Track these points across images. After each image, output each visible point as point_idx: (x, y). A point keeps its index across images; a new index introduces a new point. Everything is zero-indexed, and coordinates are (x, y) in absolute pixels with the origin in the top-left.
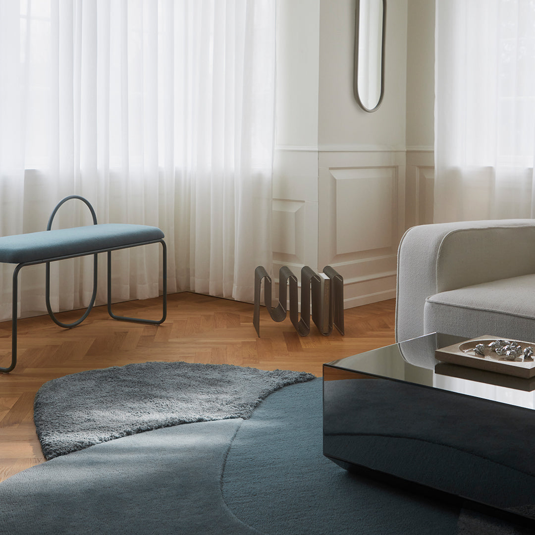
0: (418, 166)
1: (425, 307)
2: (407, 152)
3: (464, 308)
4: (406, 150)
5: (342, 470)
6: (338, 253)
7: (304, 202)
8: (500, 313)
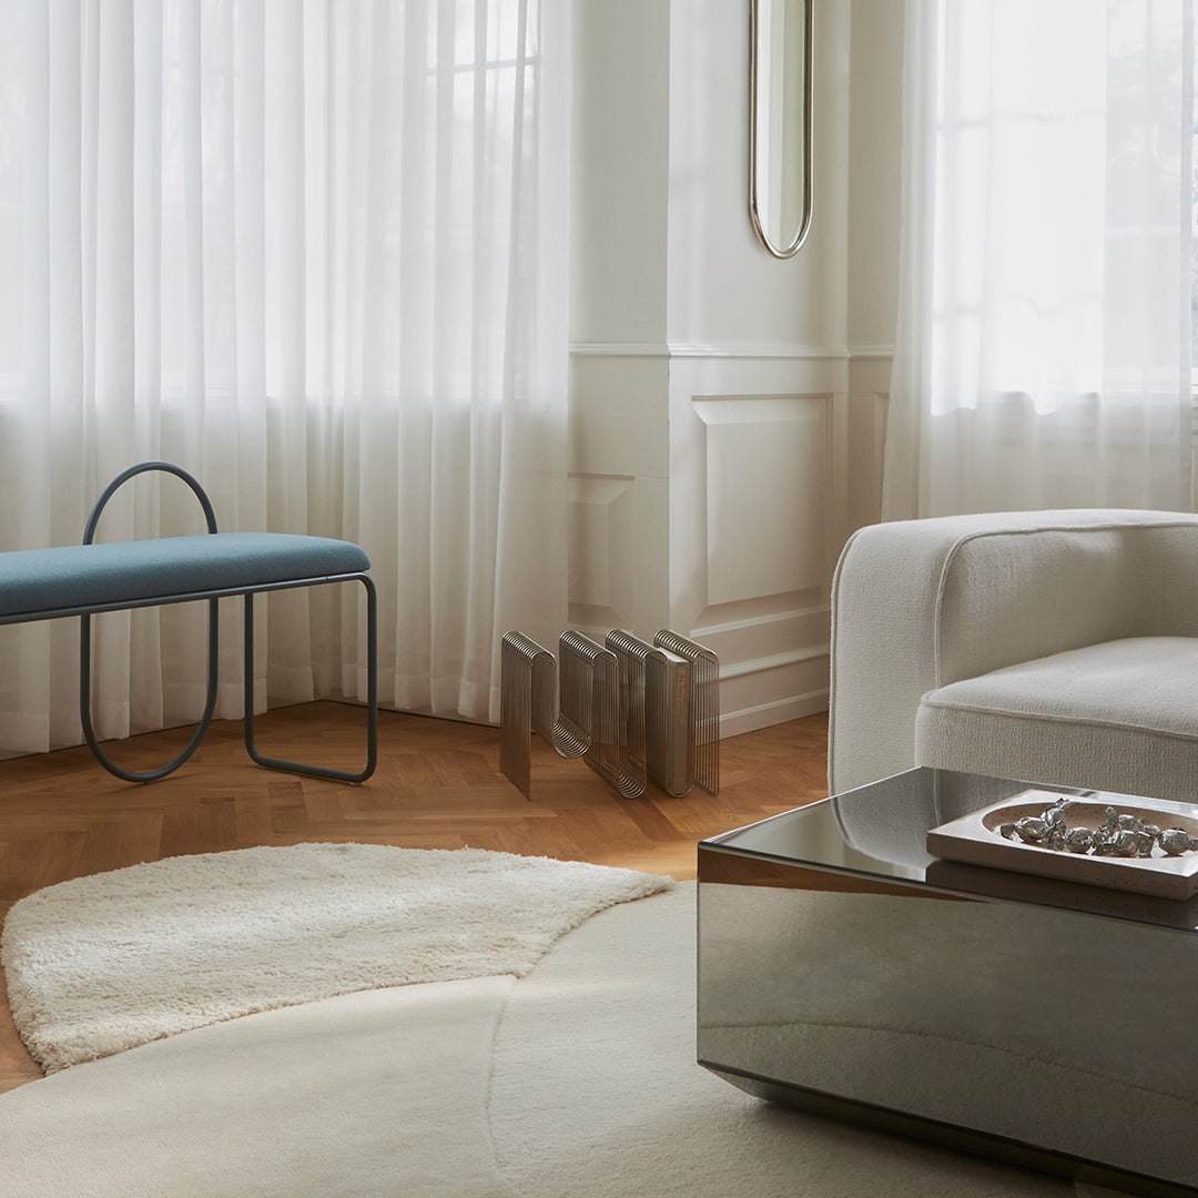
0: (879, 394)
1: (917, 721)
2: (853, 360)
3: (1022, 718)
4: (849, 355)
5: (750, 1100)
6: (710, 604)
7: (631, 478)
8: (1118, 728)
